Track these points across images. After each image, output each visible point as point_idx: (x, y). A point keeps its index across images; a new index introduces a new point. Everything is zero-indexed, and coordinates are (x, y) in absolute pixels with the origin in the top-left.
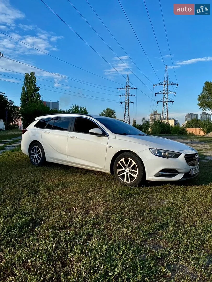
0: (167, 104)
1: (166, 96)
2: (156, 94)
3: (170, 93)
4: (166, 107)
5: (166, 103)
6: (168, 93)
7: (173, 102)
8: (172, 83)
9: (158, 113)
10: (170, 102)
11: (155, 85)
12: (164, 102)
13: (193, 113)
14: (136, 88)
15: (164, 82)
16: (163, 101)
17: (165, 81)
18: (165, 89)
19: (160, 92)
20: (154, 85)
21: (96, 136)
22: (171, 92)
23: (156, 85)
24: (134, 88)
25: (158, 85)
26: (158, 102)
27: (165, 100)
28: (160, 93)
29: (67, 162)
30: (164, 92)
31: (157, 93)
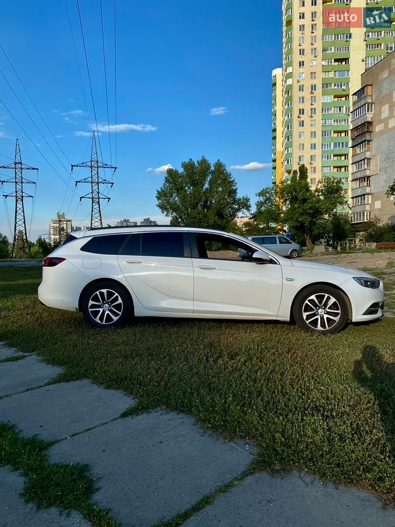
0: (98, 202)
1: (96, 187)
2: (77, 182)
3: (103, 183)
4: (98, 209)
5: (97, 200)
6: (100, 182)
7: (109, 199)
8: (106, 165)
9: (67, 218)
10: (104, 198)
11: (74, 166)
12: (93, 199)
13: (129, 220)
14: (37, 169)
15: (91, 161)
16: (90, 196)
17: (93, 159)
18: (93, 174)
19: (85, 179)
20: (72, 166)
21: (255, 263)
22: (105, 180)
23: (77, 166)
24: (33, 169)
25: (80, 166)
26: (83, 197)
27: (95, 195)
28: (85, 182)
29: (193, 311)
30: (93, 180)
31: (79, 182)
